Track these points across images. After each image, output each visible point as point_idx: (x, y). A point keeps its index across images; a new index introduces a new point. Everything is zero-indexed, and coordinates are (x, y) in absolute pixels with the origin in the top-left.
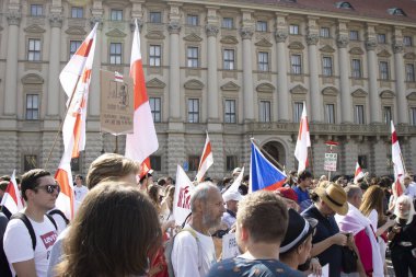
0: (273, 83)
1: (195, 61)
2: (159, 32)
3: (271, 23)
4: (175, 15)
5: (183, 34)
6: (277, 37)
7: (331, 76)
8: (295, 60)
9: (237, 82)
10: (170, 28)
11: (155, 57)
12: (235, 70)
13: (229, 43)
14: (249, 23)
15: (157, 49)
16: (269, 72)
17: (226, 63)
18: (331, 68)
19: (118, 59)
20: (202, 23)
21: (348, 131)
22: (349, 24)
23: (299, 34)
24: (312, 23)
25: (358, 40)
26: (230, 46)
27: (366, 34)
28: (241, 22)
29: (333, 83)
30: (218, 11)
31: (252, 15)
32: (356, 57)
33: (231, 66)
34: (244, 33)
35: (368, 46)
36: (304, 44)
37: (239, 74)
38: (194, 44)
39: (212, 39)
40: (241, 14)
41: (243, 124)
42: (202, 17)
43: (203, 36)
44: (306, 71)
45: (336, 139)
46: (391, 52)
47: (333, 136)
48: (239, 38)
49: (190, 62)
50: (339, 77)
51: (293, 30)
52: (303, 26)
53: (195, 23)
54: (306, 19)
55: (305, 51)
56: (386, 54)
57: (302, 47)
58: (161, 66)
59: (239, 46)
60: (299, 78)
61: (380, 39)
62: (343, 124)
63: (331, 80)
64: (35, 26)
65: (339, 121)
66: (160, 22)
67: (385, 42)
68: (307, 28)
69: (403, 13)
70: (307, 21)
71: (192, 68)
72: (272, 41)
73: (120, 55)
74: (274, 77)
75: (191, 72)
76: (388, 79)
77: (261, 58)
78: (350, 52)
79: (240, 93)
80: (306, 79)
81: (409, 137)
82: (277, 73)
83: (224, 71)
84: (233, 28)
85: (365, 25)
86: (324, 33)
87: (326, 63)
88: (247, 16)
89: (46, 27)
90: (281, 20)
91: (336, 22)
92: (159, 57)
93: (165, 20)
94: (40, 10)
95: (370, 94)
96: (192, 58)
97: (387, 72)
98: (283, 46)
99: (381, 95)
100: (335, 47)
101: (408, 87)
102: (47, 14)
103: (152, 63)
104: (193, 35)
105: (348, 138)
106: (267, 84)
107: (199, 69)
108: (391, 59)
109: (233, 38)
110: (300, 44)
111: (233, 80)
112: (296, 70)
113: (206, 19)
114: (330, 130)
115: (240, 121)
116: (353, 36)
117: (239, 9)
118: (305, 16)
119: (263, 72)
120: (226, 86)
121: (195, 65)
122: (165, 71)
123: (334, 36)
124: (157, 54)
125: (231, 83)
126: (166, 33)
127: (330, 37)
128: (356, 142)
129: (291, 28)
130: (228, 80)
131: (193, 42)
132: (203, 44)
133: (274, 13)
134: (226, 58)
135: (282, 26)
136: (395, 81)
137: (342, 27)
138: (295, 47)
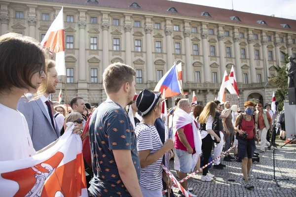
0: (164, 59)
1: (118, 47)
2: (96, 30)
3: (163, 24)
4: (105, 19)
5: (110, 31)
6: (166, 32)
7: (198, 55)
8: (177, 46)
9: (143, 59)
10: (103, 26)
11: (94, 44)
12: (142, 52)
13: (138, 36)
14: (150, 24)
15: (95, 39)
16: (162, 53)
17: (136, 48)
18: (198, 51)
19: (72, 45)
20: (122, 23)
21: (208, 87)
22: (209, 25)
23: (179, 31)
24: (187, 24)
25: (213, 34)
26: (138, 38)
27: (218, 31)
28: (145, 23)
29: (199, 59)
30: (131, 17)
31: (152, 19)
32: (213, 44)
33: (139, 50)
34: (147, 30)
35: (219, 38)
36: (182, 36)
37: (144, 54)
38: (117, 36)
39: (128, 33)
40: (145, 18)
41: (147, 84)
42: (122, 20)
43: (122, 31)
44: (183, 52)
45: (201, 92)
46: (232, 41)
47: (200, 90)
48: (144, 33)
49: (115, 47)
50: (203, 56)
51: (176, 28)
52: (182, 26)
53: (117, 24)
54: (183, 22)
55: (183, 41)
56: (229, 42)
57: (181, 38)
58: (97, 50)
59: (144, 38)
60: (180, 56)
61: (226, 34)
62: (205, 83)
63: (198, 57)
64: (19, 25)
65: (203, 81)
66: (97, 23)
67: (229, 36)
68: (184, 27)
69: (238, 19)
70: (184, 23)
71: (116, 51)
72: (163, 35)
73: (72, 43)
74: (165, 56)
75: (116, 53)
76: (231, 57)
77: (158, 45)
78: (209, 41)
79: (145, 66)
80: (183, 57)
81: (243, 90)
82: (166, 54)
83: (135, 52)
84: (141, 27)
85: (217, 26)
86: (194, 30)
87: (195, 48)
88: (148, 20)
89: (26, 25)
90: (168, 22)
91: (201, 24)
92: (96, 44)
93: (99, 22)
94: (21, 15)
95: (221, 66)
96: (116, 45)
97: (230, 53)
98: (170, 38)
99: (227, 66)
100: (200, 38)
101: (242, 62)
102: (26, 17)
103: (92, 48)
104: (117, 31)
105: (208, 91)
106: (161, 60)
107: (120, 51)
108: (232, 45)
109: (141, 33)
110: (180, 37)
111: (140, 58)
112: (178, 52)
113: (124, 22)
114: (198, 87)
115: (145, 82)
116: (211, 32)
117: (144, 16)
118: (183, 20)
119: (158, 53)
120: (137, 61)
121: (118, 49)
122: (100, 53)
123: (199, 32)
124: (95, 42)
125: (139, 60)
126: (100, 30)
127: (197, 33)
128: (213, 93)
129: (175, 27)
130: (137, 58)
131: (116, 35)
132: (122, 36)
133: (164, 18)
134: (136, 45)
135: (169, 26)
136: (235, 58)
137: (204, 26)
138: (177, 39)
